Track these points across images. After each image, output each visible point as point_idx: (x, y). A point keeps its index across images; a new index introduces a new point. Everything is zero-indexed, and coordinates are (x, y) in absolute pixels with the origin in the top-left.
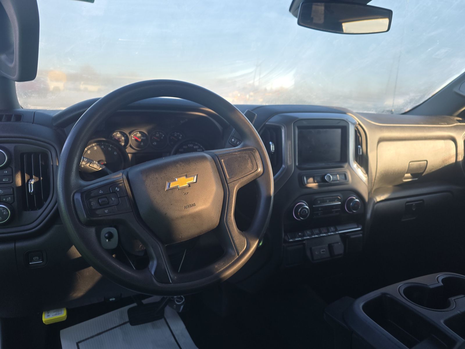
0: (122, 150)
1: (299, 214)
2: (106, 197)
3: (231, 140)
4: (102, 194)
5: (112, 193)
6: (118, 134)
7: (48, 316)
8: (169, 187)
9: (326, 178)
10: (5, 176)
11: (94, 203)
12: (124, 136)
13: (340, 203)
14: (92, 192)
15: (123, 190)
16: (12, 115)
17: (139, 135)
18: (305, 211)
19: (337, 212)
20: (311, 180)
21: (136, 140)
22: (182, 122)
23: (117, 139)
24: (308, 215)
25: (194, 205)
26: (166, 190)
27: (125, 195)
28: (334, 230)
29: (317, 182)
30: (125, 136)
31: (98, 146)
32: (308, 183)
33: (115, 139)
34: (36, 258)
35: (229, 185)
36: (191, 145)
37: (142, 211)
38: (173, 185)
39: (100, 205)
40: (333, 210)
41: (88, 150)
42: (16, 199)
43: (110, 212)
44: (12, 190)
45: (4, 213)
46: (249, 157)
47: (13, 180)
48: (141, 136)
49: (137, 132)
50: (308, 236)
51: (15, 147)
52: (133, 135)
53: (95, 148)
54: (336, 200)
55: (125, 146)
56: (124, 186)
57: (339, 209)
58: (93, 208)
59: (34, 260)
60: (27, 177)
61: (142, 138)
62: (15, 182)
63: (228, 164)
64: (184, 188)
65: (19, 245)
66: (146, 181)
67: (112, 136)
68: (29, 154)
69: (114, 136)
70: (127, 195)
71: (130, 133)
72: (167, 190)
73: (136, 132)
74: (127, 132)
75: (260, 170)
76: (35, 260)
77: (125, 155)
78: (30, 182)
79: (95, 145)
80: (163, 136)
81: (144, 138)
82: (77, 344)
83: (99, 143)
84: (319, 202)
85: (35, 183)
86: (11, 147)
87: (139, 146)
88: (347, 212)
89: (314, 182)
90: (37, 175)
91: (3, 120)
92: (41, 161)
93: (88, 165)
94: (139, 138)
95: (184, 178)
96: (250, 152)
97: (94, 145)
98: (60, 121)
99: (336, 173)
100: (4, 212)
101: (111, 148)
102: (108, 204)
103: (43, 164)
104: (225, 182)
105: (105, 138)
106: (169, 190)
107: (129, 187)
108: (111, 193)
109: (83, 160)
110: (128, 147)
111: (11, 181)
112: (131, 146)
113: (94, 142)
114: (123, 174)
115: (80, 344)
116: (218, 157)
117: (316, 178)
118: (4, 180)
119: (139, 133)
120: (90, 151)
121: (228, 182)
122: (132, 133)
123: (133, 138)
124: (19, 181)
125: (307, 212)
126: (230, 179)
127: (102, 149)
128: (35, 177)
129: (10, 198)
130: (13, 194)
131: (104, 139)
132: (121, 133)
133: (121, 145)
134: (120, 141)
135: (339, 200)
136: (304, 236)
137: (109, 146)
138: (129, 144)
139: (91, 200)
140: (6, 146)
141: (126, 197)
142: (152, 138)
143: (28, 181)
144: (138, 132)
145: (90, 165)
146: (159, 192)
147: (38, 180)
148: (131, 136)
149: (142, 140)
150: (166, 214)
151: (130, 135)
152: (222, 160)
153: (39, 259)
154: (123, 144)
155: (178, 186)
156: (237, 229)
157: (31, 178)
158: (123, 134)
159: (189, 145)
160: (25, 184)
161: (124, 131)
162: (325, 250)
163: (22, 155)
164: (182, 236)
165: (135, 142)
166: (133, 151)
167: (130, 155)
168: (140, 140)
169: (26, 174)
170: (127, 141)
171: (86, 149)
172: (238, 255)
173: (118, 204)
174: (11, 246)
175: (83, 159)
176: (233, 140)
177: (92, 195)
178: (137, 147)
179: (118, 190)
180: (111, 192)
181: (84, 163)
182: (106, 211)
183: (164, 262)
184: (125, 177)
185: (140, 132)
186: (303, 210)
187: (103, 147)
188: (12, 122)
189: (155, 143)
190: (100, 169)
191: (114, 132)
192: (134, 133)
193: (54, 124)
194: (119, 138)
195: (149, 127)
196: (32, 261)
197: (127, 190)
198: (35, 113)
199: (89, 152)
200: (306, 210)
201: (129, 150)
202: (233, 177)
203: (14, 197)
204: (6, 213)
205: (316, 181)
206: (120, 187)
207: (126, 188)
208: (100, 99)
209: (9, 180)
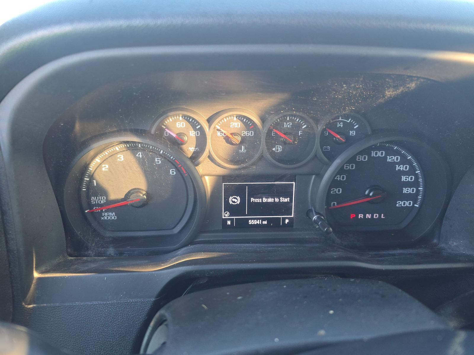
6: (178, 120)
12: (194, 129)
17: (236, 125)
21: (228, 140)
23: (175, 135)
30: (198, 128)
31: (128, 153)
33: (170, 134)
36: (379, 154)
41: (103, 161)
48: (241, 129)
49: (231, 116)
52: (220, 126)
53: (121, 158)
55: (195, 158)
61: (244, 133)
67: (164, 127)
71: (210, 121)
73: (228, 117)
79: (120, 149)
80: (304, 127)
81: (250, 134)
83: (131, 146)
87: (233, 157)
94: (237, 132)
97: (117, 149)
101: (163, 157)
110: (203, 161)
112: (210, 157)
113: (119, 143)
119: (235, 119)
120: (107, 166)
122: (217, 120)
123: (218, 134)
127: (138, 160)
132: (187, 118)
134: (183, 143)
137: (157, 154)
138: (206, 154)
142: (273, 135)
148: (213, 126)
149: (243, 140)
151: (210, 127)
154: (191, 150)
158: (194, 124)
159: (373, 154)
161: (194, 113)
166: (218, 170)
167: (208, 181)
168: (237, 139)
170: (201, 141)
171: (97, 160)
178: (228, 160)
185: (240, 118)
187: (141, 156)
189: (278, 149)
192: (223, 119)
194: (181, 134)
199: (105, 168)
201: (205, 167)
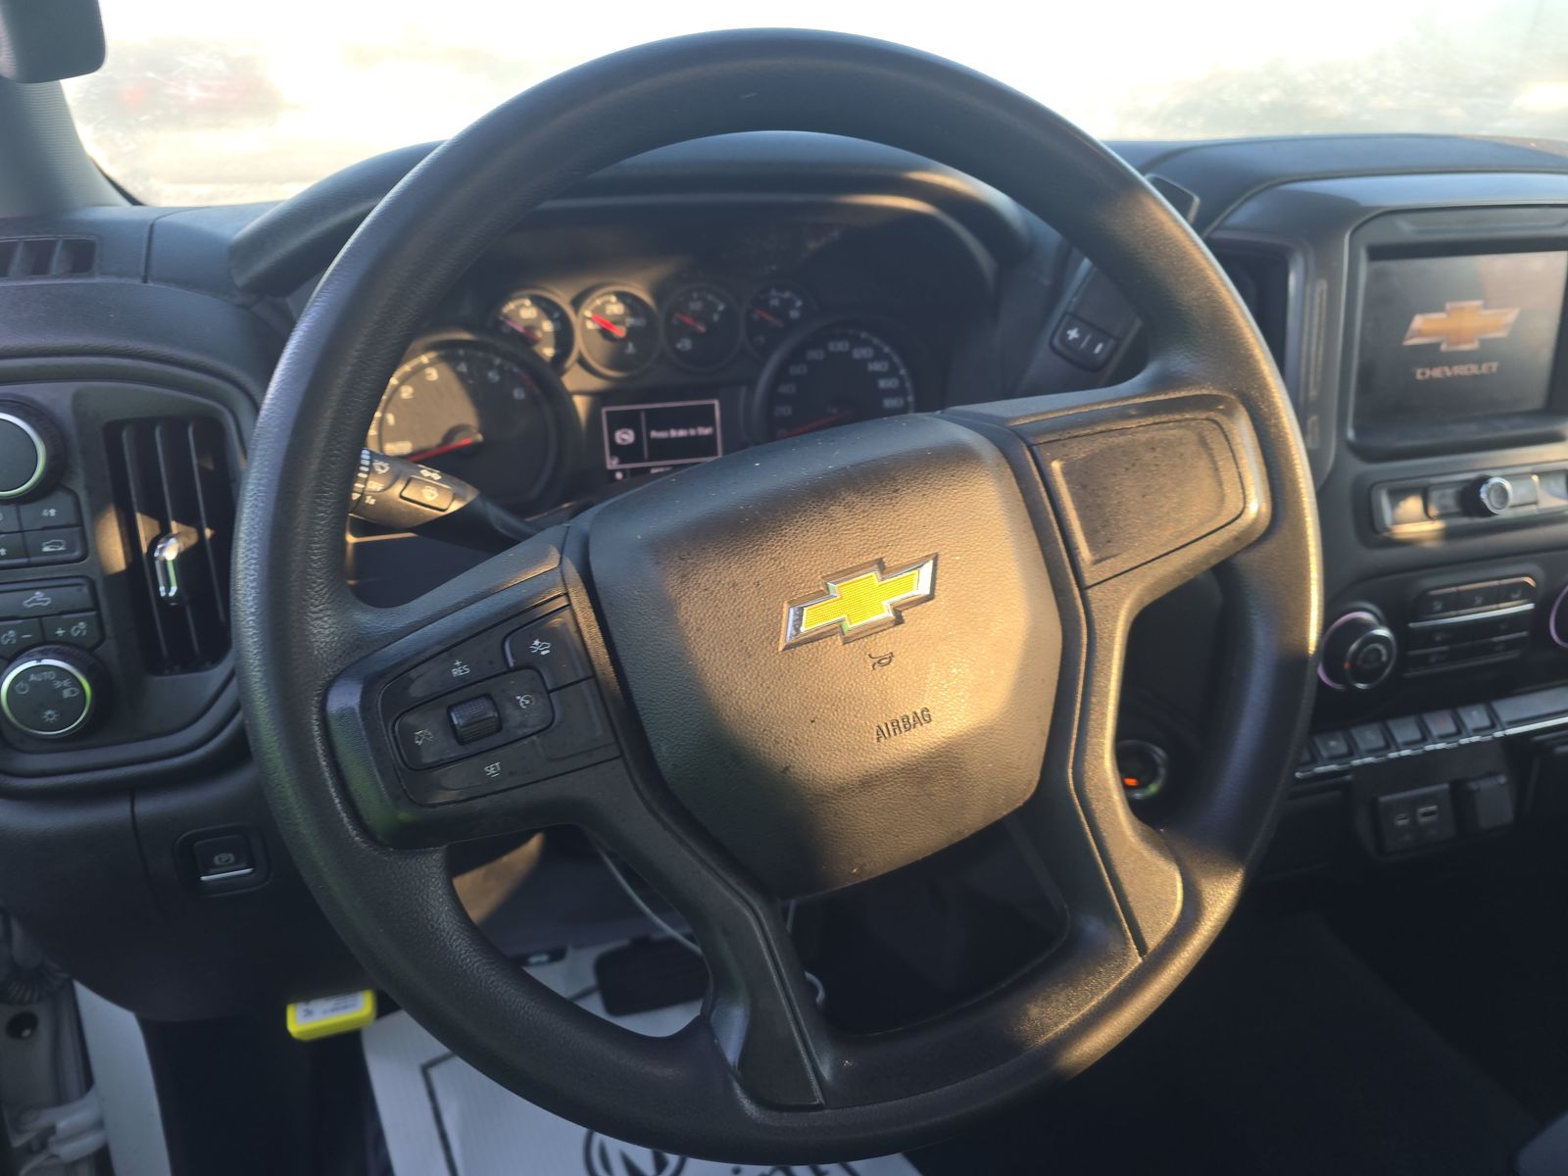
0: (545, 382)
1: (1346, 665)
2: (488, 696)
3: (1065, 335)
4: (464, 683)
5: (517, 669)
6: (523, 306)
7: (309, 1013)
8: (797, 630)
9: (1483, 496)
10: (50, 528)
11: (427, 736)
12: (550, 317)
13: (1530, 606)
14: (413, 674)
15: (569, 646)
16: (51, 245)
17: (616, 308)
18: (1378, 652)
19: (1510, 645)
20: (1412, 505)
21: (605, 332)
22: (812, 245)
23: (520, 329)
24: (1388, 671)
25: (924, 717)
26: (780, 649)
27: (582, 675)
28: (1486, 723)
29: (1441, 517)
30: (556, 315)
31: (443, 366)
32: (1396, 522)
33: (513, 329)
34: (224, 856)
35: (1090, 592)
36: (840, 346)
37: (663, 751)
38: (814, 619)
39: (461, 741)
40: (1495, 639)
41: (403, 381)
42: (108, 629)
43: (511, 773)
44: (85, 590)
45: (66, 694)
46: (1203, 443)
47: (87, 546)
48: (625, 315)
49: (606, 295)
50: (1371, 752)
51: (77, 397)
52: (593, 311)
53: (433, 374)
54: (1516, 593)
55: (558, 362)
56: (572, 628)
57: (1524, 634)
58: (428, 759)
59: (214, 866)
60: (145, 528)
61: (630, 321)
62: (97, 553)
63: (1084, 487)
64: (874, 630)
65: (148, 807)
66: (684, 605)
67: (502, 318)
68: (143, 427)
69: (506, 317)
70: (593, 676)
71: (577, 303)
72: (788, 647)
73: (602, 296)
74: (562, 297)
75: (1257, 505)
76: (220, 866)
77: (560, 399)
78: (162, 549)
79: (430, 359)
80: (721, 307)
81: (640, 322)
82: (425, 1070)
83: (448, 353)
84: (1438, 606)
85: (182, 559)
86: (56, 396)
87: (617, 361)
88: (1555, 642)
89: (1428, 517)
90: (189, 518)
91: (15, 267)
92: (199, 456)
93: (397, 488)
94: (618, 321)
95: (874, 576)
96: (1207, 419)
97: (425, 359)
98: (261, 265)
99: (1528, 469)
100: (63, 688)
101: (500, 369)
102: (499, 729)
103: (210, 466)
104: (1070, 584)
105: (467, 326)
106: (799, 644)
107: (596, 630)
108: (510, 670)
109: (371, 470)
110: (570, 368)
111: (77, 554)
112: (582, 362)
113: (427, 349)
114: (561, 552)
115: (434, 1073)
116: (1035, 448)
117: (1434, 495)
118: (46, 549)
119: (613, 299)
120: (410, 389)
121: (1089, 580)
122: (588, 301)
123: (590, 325)
124: (114, 553)
125: (1384, 658)
126: (1096, 562)
127: (461, 377)
128: (183, 528)
129: (82, 625)
130: (96, 607)
131: (466, 336)
132: (537, 301)
133: (538, 358)
134: (535, 341)
135: (1526, 593)
136: (1352, 753)
137: (491, 366)
138: (574, 356)
139: (411, 719)
140: (37, 392)
141: (584, 686)
142: (675, 322)
143: (153, 546)
144: (609, 293)
145: (405, 494)
146: (750, 656)
147: (193, 539)
148: (580, 314)
149: (632, 332)
150: (787, 768)
151: (577, 312)
152: (1056, 465)
153: (237, 862)
154: (548, 352)
155: (841, 621)
156: (1133, 817)
157: (165, 533)
158: (548, 308)
159: (831, 347)
160: (141, 564)
161: (552, 293)
162: (1433, 808)
163: (113, 430)
164: (865, 865)
165: (599, 340)
166: (595, 384)
167: (581, 403)
168: (620, 332)
169: (139, 516)
170: (564, 338)
171: (393, 381)
172: (1141, 953)
173: (551, 724)
174: (116, 812)
175: (371, 467)
176: (1073, 334)
177: (417, 691)
178: (612, 366)
179: (543, 653)
180: (511, 664)
181: (375, 485)
182: (492, 770)
183: (784, 1001)
184: (572, 572)
185: (622, 297)
186: (1371, 646)
187: (464, 369)
188: (56, 277)
189: (686, 344)
190: (455, 506)
191: (506, 298)
192: (594, 300)
193: (241, 280)
194: (531, 328)
195: (659, 271)
196: (212, 871)
197: (588, 642)
198: (152, 226)
199: (406, 392)
200: (1381, 647)
201: (574, 379)
202: (1114, 556)
203: (99, 617)
204: (73, 692)
205: (1433, 511)
206: (548, 635)
207: (586, 636)
208: (440, 148)
209: (70, 549)
